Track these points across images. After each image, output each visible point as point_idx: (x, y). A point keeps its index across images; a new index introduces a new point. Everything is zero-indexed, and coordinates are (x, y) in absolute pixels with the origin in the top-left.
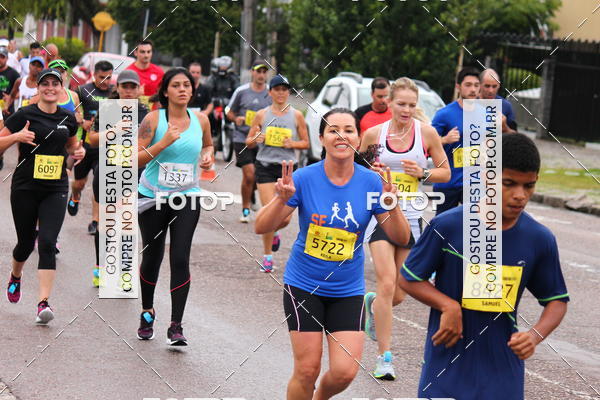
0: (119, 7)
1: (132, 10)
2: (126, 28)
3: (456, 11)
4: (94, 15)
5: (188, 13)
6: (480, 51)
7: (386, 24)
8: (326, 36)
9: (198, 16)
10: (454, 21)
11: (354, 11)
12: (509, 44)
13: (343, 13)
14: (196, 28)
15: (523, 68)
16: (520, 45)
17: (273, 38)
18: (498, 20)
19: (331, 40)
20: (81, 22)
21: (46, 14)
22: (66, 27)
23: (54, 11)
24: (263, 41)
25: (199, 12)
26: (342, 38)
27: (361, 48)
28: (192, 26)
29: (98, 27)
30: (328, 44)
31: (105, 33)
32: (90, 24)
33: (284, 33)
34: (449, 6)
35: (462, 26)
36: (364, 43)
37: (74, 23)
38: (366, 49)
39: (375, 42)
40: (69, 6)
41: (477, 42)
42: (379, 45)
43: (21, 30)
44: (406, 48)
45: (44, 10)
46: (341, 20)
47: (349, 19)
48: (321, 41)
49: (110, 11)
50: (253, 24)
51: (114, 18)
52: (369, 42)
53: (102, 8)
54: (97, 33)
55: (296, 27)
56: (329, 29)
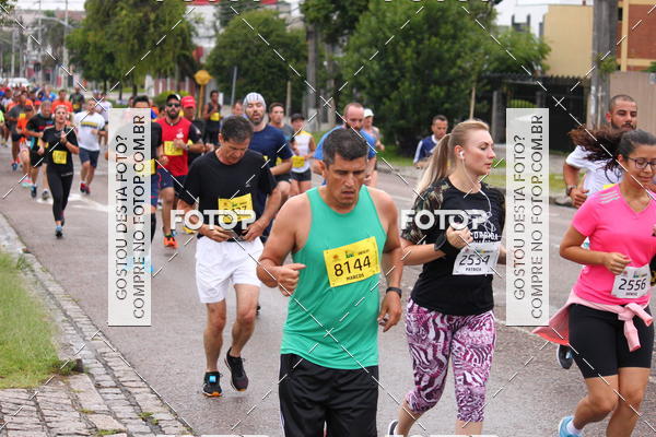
0: (214, 66)
1: (224, 67)
2: (220, 81)
3: (468, 57)
4: (195, 72)
5: (266, 68)
6: (488, 88)
7: (416, 70)
8: (371, 82)
9: (274, 70)
10: (468, 65)
11: (391, 61)
12: (511, 81)
13: (383, 63)
14: (273, 79)
15: (522, 99)
16: (519, 82)
17: (331, 84)
18: (501, 64)
19: (375, 84)
20: (187, 79)
21: (160, 74)
22: (176, 82)
23: (166, 72)
24: (324, 87)
25: (275, 67)
26: (383, 82)
27: (398, 88)
28: (270, 77)
29: (199, 82)
30: (373, 87)
31: (205, 86)
32: (193, 79)
33: (339, 80)
34: (463, 54)
35: (473, 69)
36: (399, 84)
37: (182, 79)
38: (401, 90)
39: (407, 84)
40: (177, 67)
41: (485, 81)
42: (410, 85)
43: (143, 87)
44: (432, 87)
45: (158, 71)
46: (382, 68)
47: (388, 67)
48: (368, 85)
49: (207, 69)
50: (316, 74)
51: (210, 74)
52: (403, 84)
53: (201, 67)
54: (198, 86)
55: (348, 74)
56: (373, 75)
